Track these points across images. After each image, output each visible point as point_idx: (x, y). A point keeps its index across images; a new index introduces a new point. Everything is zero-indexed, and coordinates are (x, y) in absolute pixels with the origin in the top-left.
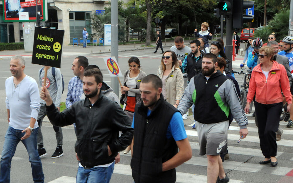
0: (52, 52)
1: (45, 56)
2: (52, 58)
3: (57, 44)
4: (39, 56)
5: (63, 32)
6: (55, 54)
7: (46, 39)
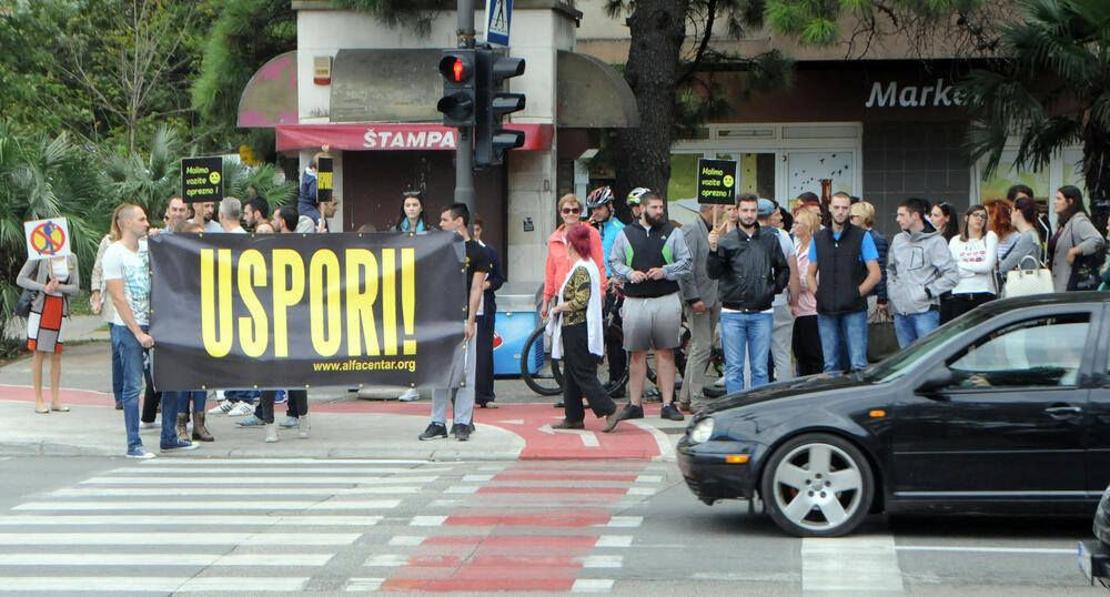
0: (722, 188)
1: (715, 193)
2: (724, 194)
3: (728, 177)
4: (706, 193)
5: (735, 163)
6: (726, 189)
7: (713, 172)
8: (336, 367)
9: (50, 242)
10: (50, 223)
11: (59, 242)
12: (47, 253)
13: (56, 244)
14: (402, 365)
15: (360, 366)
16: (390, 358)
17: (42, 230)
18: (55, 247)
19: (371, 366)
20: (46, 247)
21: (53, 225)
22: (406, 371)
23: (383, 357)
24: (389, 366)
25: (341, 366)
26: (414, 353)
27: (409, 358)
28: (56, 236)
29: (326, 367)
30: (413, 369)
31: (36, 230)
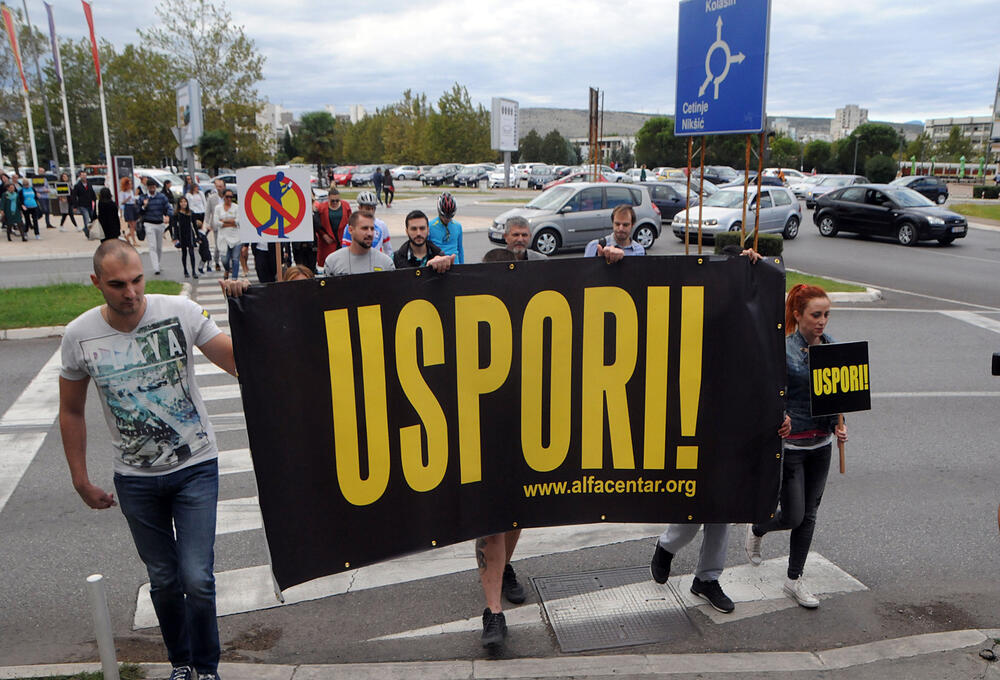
8: (560, 488)
9: (278, 213)
10: (280, 175)
11: (295, 215)
12: (272, 232)
13: (289, 218)
14: (673, 486)
15: (601, 487)
16: (652, 475)
17: (266, 187)
18: (286, 223)
19: (620, 487)
20: (271, 222)
21: (288, 181)
22: (680, 495)
23: (639, 472)
24: (651, 487)
25: (570, 486)
26: (695, 467)
27: (686, 474)
28: (290, 203)
29: (545, 490)
30: (691, 493)
31: (255, 187)
